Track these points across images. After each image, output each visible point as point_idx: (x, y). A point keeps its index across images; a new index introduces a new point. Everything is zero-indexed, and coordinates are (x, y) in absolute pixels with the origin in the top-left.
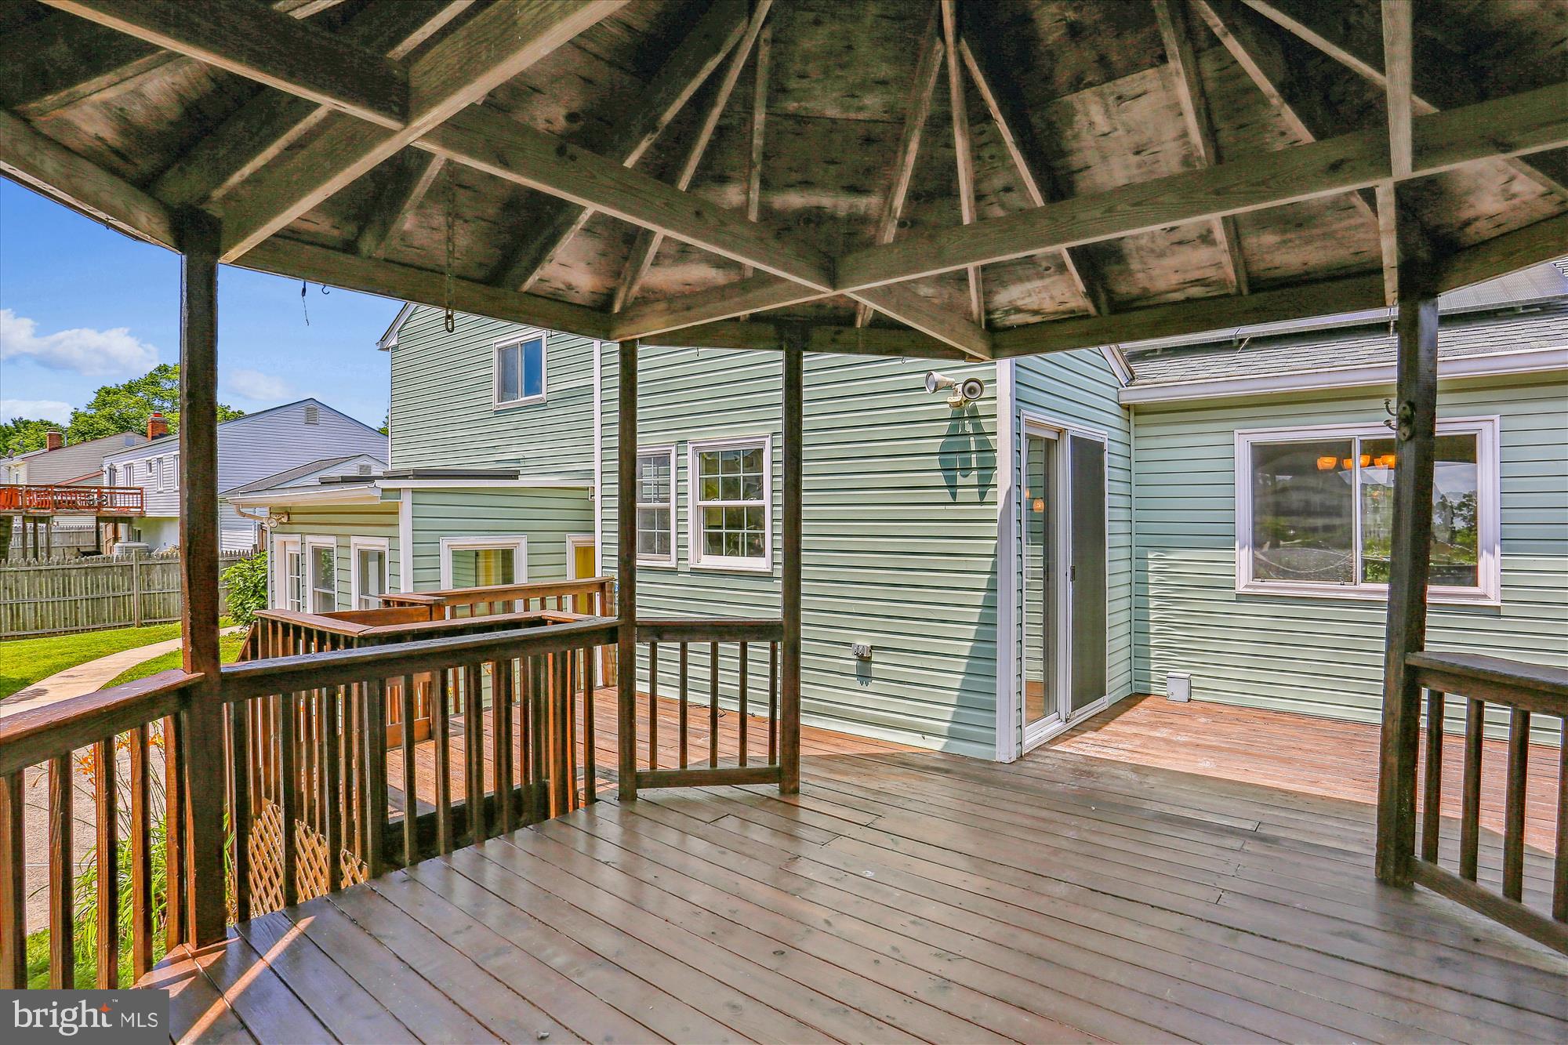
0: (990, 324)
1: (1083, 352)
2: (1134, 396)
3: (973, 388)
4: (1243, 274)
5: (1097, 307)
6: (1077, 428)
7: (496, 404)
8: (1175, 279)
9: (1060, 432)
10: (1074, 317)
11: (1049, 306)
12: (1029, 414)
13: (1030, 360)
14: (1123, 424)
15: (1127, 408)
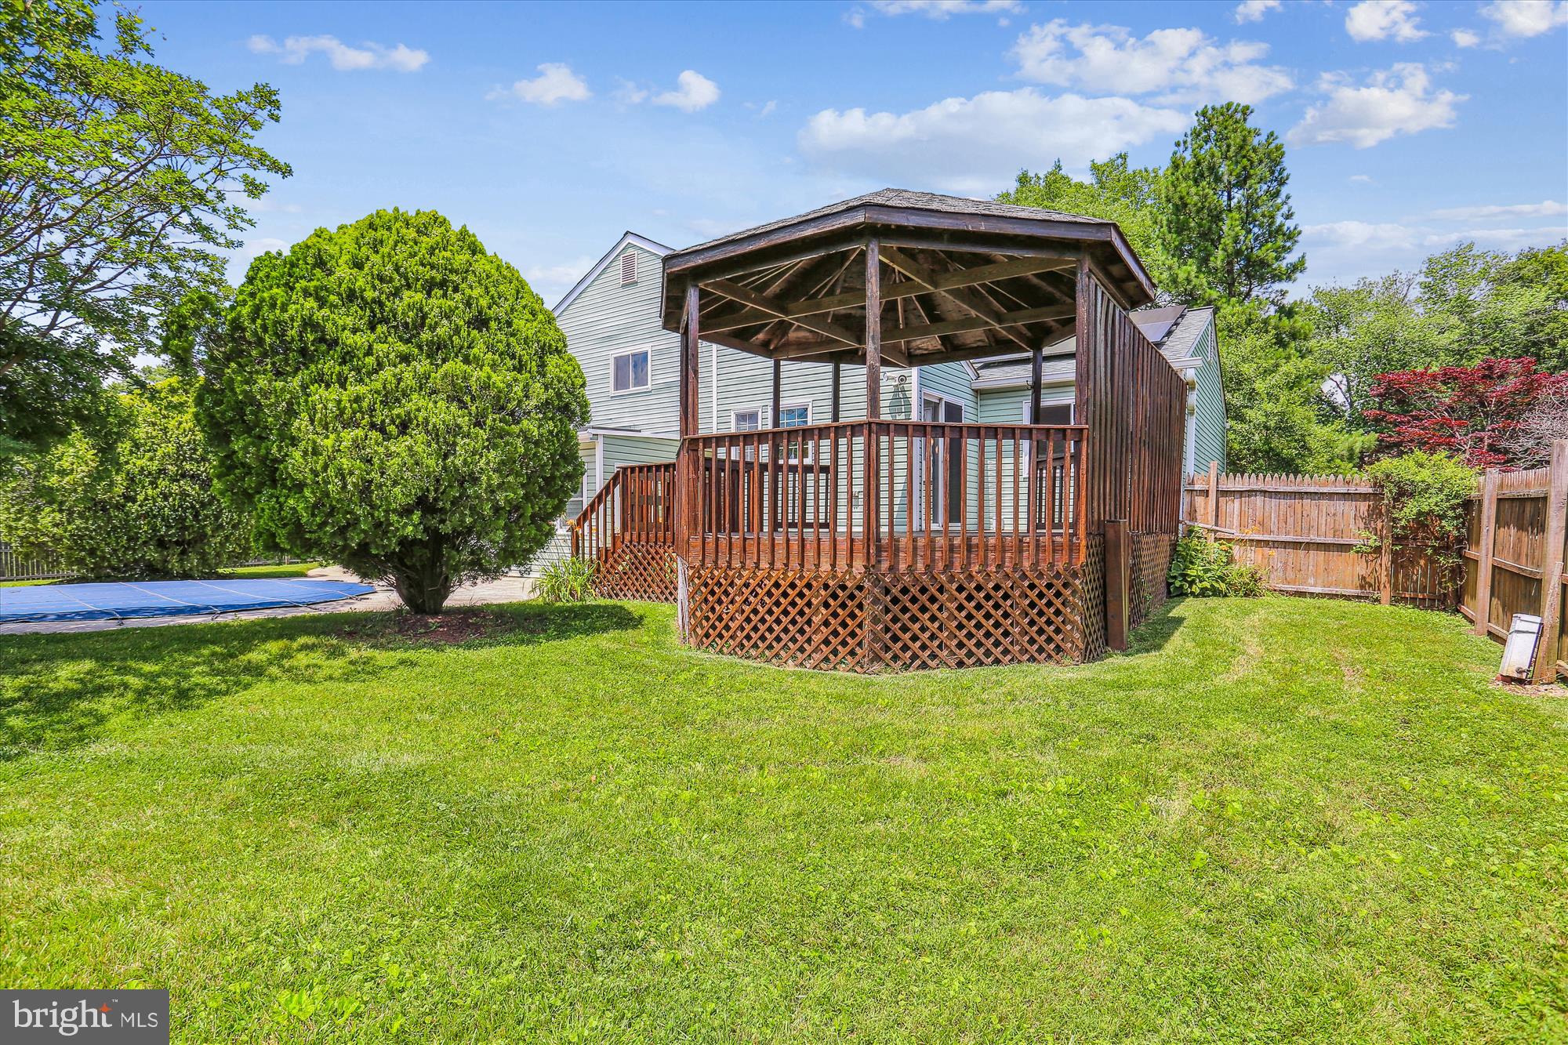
0: (909, 353)
1: (951, 364)
2: (981, 385)
3: (903, 379)
4: (992, 340)
5: (946, 348)
6: (947, 398)
7: (613, 393)
8: (973, 340)
9: (940, 399)
10: (939, 352)
11: (930, 348)
12: (925, 390)
13: (923, 367)
14: (974, 399)
15: (976, 391)
